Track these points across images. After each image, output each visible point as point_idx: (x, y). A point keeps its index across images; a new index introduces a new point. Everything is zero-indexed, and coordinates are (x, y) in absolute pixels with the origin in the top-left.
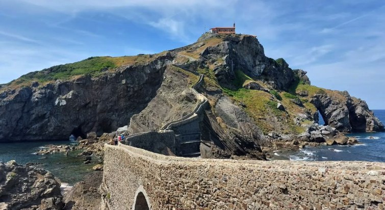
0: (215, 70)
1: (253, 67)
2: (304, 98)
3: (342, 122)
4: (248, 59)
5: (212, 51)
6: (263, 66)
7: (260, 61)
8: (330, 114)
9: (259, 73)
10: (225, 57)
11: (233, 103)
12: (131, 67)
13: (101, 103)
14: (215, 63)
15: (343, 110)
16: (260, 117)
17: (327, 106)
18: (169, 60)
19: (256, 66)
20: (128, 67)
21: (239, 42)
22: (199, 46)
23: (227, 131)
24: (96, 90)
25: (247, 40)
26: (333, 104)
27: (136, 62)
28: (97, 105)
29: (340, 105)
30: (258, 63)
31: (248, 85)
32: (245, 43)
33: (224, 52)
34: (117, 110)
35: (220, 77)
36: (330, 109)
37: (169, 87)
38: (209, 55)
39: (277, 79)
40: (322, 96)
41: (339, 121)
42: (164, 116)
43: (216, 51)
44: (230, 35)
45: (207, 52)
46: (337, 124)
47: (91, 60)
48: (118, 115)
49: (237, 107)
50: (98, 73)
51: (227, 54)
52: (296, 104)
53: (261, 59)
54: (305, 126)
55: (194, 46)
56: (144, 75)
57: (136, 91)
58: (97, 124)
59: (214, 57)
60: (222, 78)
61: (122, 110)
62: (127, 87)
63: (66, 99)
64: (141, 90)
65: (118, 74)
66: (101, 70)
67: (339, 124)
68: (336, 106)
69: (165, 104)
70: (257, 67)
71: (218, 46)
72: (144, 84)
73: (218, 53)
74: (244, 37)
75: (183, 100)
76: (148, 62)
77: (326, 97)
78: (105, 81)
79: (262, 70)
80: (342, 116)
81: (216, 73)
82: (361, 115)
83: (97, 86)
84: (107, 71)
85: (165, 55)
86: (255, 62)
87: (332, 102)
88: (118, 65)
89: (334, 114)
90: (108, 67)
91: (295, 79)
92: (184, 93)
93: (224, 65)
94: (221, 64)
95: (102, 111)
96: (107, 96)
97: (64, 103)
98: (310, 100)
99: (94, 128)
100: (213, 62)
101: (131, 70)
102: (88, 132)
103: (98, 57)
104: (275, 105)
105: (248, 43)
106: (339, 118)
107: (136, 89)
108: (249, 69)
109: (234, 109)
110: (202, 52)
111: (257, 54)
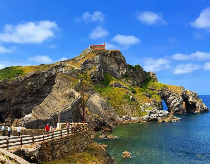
0: (91, 75)
1: (118, 71)
2: (153, 92)
3: (178, 108)
4: (114, 66)
5: (89, 62)
6: (125, 70)
7: (123, 67)
8: (171, 102)
9: (122, 74)
10: (97, 66)
11: (101, 97)
12: (35, 73)
13: (14, 98)
14: (91, 70)
15: (179, 99)
16: (119, 106)
17: (169, 96)
18: (61, 68)
19: (120, 70)
21: (108, 55)
22: (81, 58)
23: (90, 116)
24: (11, 89)
25: (113, 54)
26: (172, 95)
27: (38, 70)
28: (11, 100)
29: (177, 96)
30: (121, 68)
31: (113, 84)
32: (112, 56)
33: (97, 62)
34: (25, 103)
35: (94, 79)
36: (170, 98)
37: (58, 88)
38: (87, 65)
39: (135, 79)
40: (165, 90)
41: (177, 106)
42: (54, 107)
44: (101, 51)
45: (86, 63)
46: (175, 109)
47: (7, 69)
48: (26, 106)
49: (103, 99)
50: (12, 79)
51: (98, 64)
52: (147, 96)
53: (123, 66)
54: (147, 111)
55: (78, 58)
56: (44, 79)
57: (38, 90)
58: (11, 113)
59: (91, 66)
60: (95, 80)
61: (29, 103)
62: (32, 87)
64: (41, 89)
65: (26, 79)
66: (14, 76)
67: (177, 109)
68: (174, 97)
69: (55, 99)
70: (121, 71)
71: (93, 59)
72: (43, 85)
73: (93, 63)
74: (111, 52)
75: (67, 96)
76: (46, 69)
77: (168, 90)
78: (17, 84)
79: (124, 73)
80: (178, 103)
81: (92, 76)
82: (192, 102)
83: (11, 87)
84: (18, 77)
85: (58, 64)
86: (119, 68)
87: (172, 94)
88: (26, 73)
89: (173, 102)
90: (19, 74)
91: (148, 79)
92: (67, 92)
93: (97, 72)
94: (94, 71)
95: (15, 104)
96: (18, 94)
98: (157, 92)
99: (10, 115)
100: (90, 69)
101: (34, 76)
102: (6, 118)
103: (12, 67)
104: (129, 98)
105: (114, 55)
106: (176, 104)
107: (38, 88)
108: (115, 73)
109: (101, 101)
110: (82, 63)
111: (121, 62)
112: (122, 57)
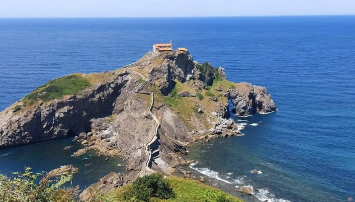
0: (159, 86)
2: (220, 93)
5: (157, 70)
6: (192, 72)
8: (237, 103)
10: (166, 75)
11: (172, 112)
12: (102, 85)
14: (159, 80)
15: (245, 100)
16: (188, 120)
17: (235, 97)
18: (126, 75)
20: (100, 85)
21: (175, 58)
22: (147, 64)
23: (170, 141)
25: (180, 57)
27: (104, 79)
29: (244, 97)
31: (181, 94)
33: (165, 71)
35: (163, 91)
36: (237, 100)
37: (135, 109)
38: (155, 73)
40: (233, 91)
41: (243, 108)
44: (168, 53)
45: (153, 71)
46: (241, 111)
49: (174, 115)
50: (80, 92)
52: (213, 100)
54: (214, 123)
55: (143, 64)
56: (111, 89)
59: (159, 75)
62: (100, 99)
63: (64, 113)
65: (94, 91)
66: (82, 89)
67: (243, 110)
68: (241, 98)
71: (161, 66)
73: (161, 72)
74: (178, 55)
75: (144, 118)
76: (112, 79)
77: (235, 91)
80: (244, 105)
81: (161, 88)
82: (259, 102)
84: (86, 90)
85: (124, 72)
87: (239, 95)
88: (93, 84)
89: (240, 103)
90: (86, 86)
91: (215, 77)
93: (166, 82)
94: (163, 81)
97: (62, 115)
98: (224, 94)
100: (158, 79)
101: (102, 87)
104: (197, 110)
106: (242, 106)
109: (173, 117)
110: (150, 71)
111: (188, 63)
112: (189, 57)
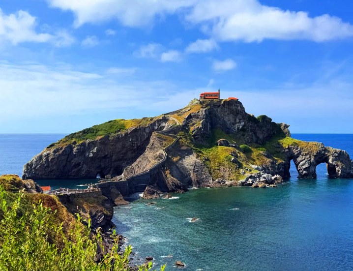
0: (193, 132)
1: (233, 124)
2: (277, 150)
3: (308, 171)
5: (194, 116)
6: (243, 123)
7: (240, 120)
8: (299, 163)
9: (238, 129)
10: (202, 121)
11: (197, 158)
12: (136, 129)
13: (115, 155)
15: (310, 160)
16: (216, 168)
17: (297, 156)
18: (164, 122)
19: (236, 123)
20: (134, 129)
21: (220, 106)
22: (187, 111)
24: (112, 146)
25: (227, 104)
27: (140, 124)
28: (112, 156)
29: (308, 156)
30: (238, 121)
31: (218, 143)
32: (226, 106)
33: (202, 117)
34: (126, 159)
35: (196, 137)
36: (299, 159)
37: (151, 148)
38: (191, 119)
40: (294, 148)
41: (305, 169)
42: (144, 168)
43: (196, 116)
44: (212, 101)
45: (190, 117)
46: (303, 172)
47: (110, 123)
48: (127, 163)
50: (113, 134)
51: (204, 118)
52: (264, 155)
53: (241, 118)
54: (247, 175)
55: (183, 111)
57: (139, 146)
58: (112, 169)
59: (195, 120)
60: (198, 138)
61: (129, 159)
62: (133, 143)
63: (93, 153)
64: (143, 145)
65: (126, 134)
66: (116, 132)
67: (305, 172)
68: (304, 157)
69: (146, 160)
70: (237, 125)
71: (198, 112)
72: (145, 141)
73: (198, 118)
74: (224, 102)
75: (157, 158)
76: (148, 123)
77: (297, 149)
78: (118, 139)
79: (241, 127)
80: (307, 165)
81: (194, 134)
83: (112, 144)
84: (119, 133)
85: (161, 118)
86: (236, 120)
87: (302, 154)
88: (127, 128)
89: (301, 163)
90: (120, 129)
93: (200, 128)
94: (197, 127)
95: (116, 161)
96: (119, 150)
97: (91, 155)
99: (111, 172)
100: (193, 125)
101: (135, 131)
102: (107, 174)
103: (115, 121)
104: (230, 159)
105: (229, 106)
106: (304, 167)
107: (139, 145)
108: (228, 127)
109: (196, 162)
110: (186, 117)
111: (238, 114)
112: (239, 107)
